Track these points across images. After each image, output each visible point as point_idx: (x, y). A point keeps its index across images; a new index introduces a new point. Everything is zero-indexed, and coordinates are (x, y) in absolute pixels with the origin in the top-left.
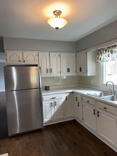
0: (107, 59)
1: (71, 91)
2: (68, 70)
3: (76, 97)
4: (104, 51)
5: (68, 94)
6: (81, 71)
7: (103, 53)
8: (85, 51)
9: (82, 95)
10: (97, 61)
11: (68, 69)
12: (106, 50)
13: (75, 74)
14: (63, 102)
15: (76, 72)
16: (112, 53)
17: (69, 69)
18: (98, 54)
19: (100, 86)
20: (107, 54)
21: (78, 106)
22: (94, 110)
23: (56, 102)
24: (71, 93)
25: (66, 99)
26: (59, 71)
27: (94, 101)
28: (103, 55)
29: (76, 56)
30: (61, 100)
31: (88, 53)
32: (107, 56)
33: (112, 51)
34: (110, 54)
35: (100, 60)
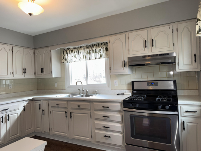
0: (74, 59)
1: (31, 98)
2: (25, 71)
3: (39, 105)
4: (70, 52)
5: (27, 103)
6: (42, 72)
7: (69, 53)
8: (48, 49)
9: (49, 100)
10: (62, 62)
11: (24, 69)
12: (72, 51)
13: (33, 77)
14: (19, 114)
15: (35, 73)
16: (78, 54)
17: (26, 69)
18: (63, 54)
19: (66, 88)
20: (73, 54)
21: (43, 114)
22: (66, 112)
23: (9, 115)
24: (30, 100)
25: (24, 110)
27: (66, 102)
28: (69, 55)
29: (34, 53)
30: (17, 111)
31: (52, 51)
32: (74, 57)
33: (78, 52)
34: (77, 55)
35: (66, 60)
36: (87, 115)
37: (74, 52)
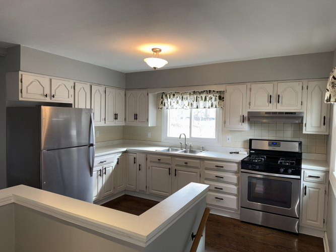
0: (174, 105)
1: (124, 149)
2: (116, 118)
3: (135, 158)
4: (172, 96)
5: (120, 155)
6: (136, 118)
7: (170, 98)
8: (145, 92)
9: (147, 153)
10: (160, 107)
11: (115, 115)
12: (174, 95)
13: (123, 124)
14: (114, 168)
15: (125, 119)
16: (182, 100)
17: (117, 114)
18: (162, 98)
19: (162, 140)
20: (174, 100)
21: (140, 169)
22: (169, 169)
23: (105, 168)
24: (124, 152)
25: (118, 163)
26: (103, 117)
27: (169, 158)
28: (169, 100)
30: (111, 165)
31: (150, 95)
32: (176, 102)
33: (182, 97)
34: (180, 101)
35: (165, 105)
36: (195, 174)
37: (176, 96)
